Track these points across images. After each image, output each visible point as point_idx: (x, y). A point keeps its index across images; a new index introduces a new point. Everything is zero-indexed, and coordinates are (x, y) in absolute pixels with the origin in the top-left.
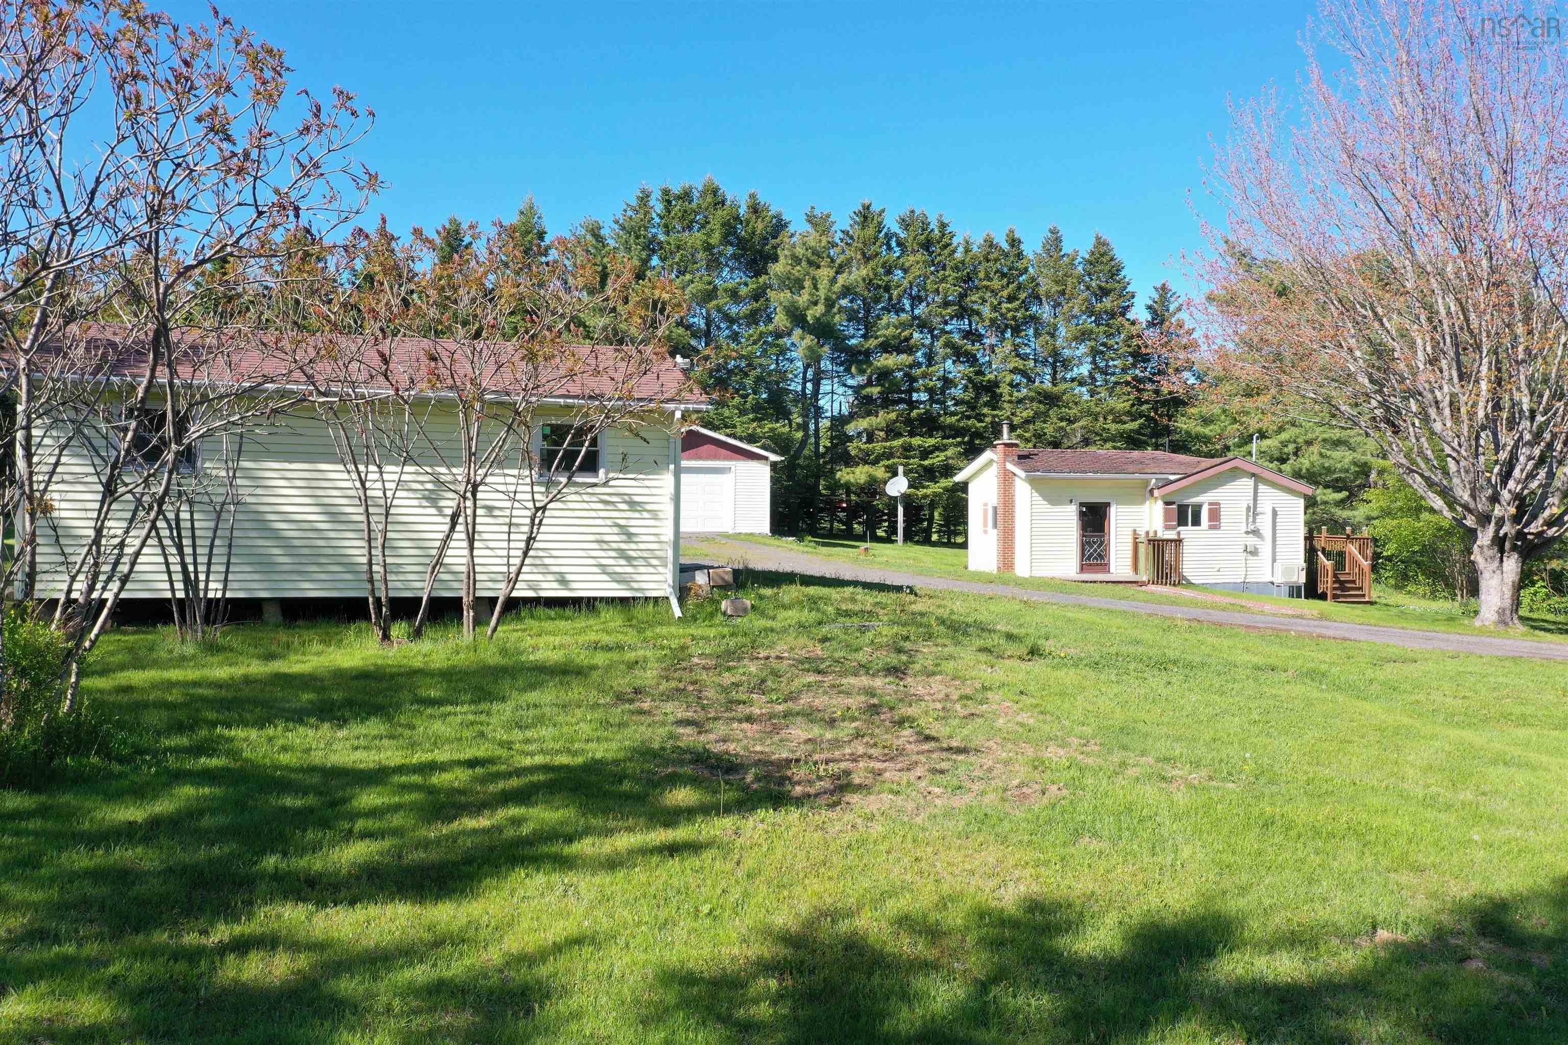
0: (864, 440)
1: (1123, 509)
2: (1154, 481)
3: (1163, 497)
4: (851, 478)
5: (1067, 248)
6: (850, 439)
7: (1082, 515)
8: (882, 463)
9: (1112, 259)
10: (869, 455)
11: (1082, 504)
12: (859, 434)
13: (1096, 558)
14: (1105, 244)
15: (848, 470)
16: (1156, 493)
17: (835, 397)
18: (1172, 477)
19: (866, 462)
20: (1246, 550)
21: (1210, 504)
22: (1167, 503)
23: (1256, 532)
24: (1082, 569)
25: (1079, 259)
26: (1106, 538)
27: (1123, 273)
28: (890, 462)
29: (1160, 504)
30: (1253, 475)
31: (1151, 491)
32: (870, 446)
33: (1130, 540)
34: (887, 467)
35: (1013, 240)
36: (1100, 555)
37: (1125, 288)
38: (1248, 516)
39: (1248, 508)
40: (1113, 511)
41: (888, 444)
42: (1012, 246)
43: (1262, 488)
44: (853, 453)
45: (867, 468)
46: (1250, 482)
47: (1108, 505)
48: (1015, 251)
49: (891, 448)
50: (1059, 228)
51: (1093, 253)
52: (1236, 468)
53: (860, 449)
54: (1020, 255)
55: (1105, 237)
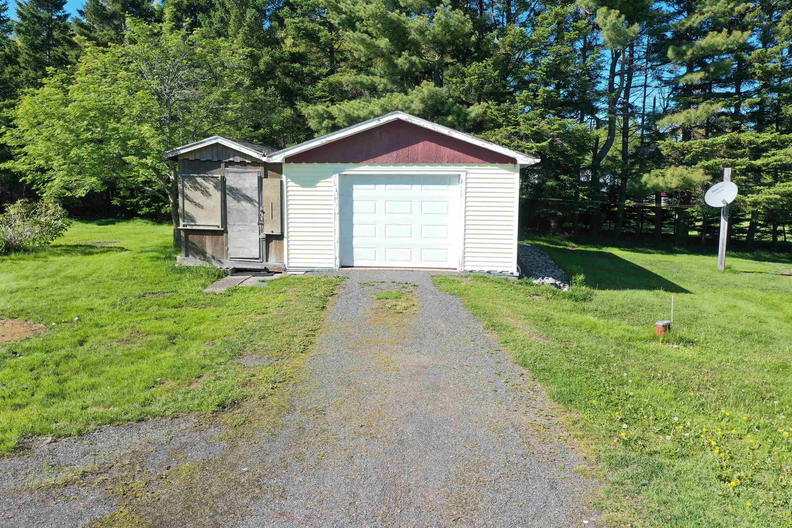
0: (680, 137)
4: (660, 182)
6: (662, 136)
8: (700, 164)
10: (684, 155)
12: (674, 132)
15: (658, 171)
17: (648, 90)
19: (681, 163)
28: (711, 162)
32: (687, 144)
34: (707, 168)
41: (710, 141)
44: (664, 153)
45: (681, 170)
49: (713, 145)
53: (673, 148)
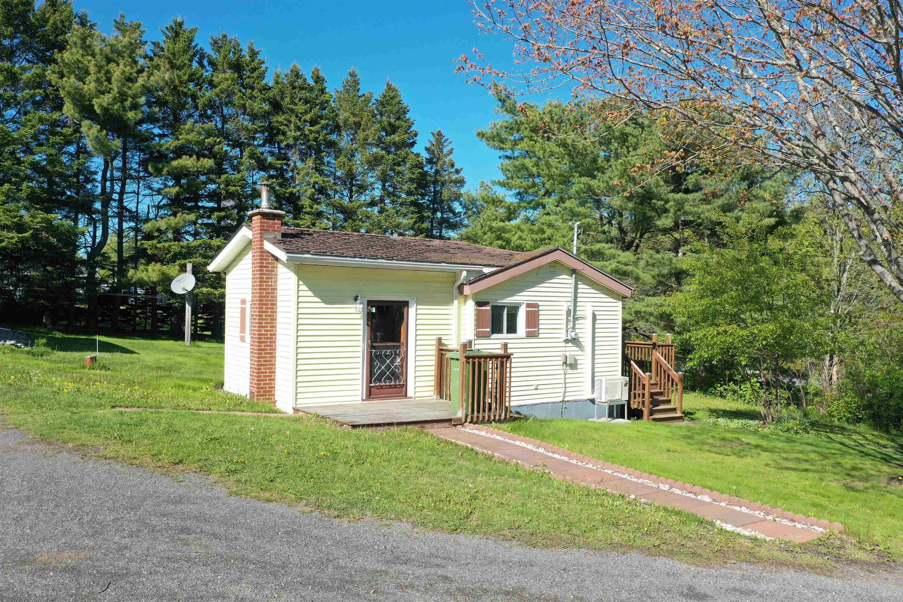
1: (424, 309)
2: (464, 273)
3: (475, 296)
4: (143, 276)
5: (364, 89)
7: (370, 317)
9: (399, 103)
11: (370, 303)
13: (388, 378)
14: (394, 90)
15: (142, 268)
16: (467, 290)
18: (486, 270)
19: (161, 261)
20: (565, 363)
21: (528, 306)
22: (479, 304)
23: (575, 341)
24: (370, 394)
25: (373, 101)
26: (403, 350)
27: (408, 116)
29: (471, 305)
30: (574, 271)
31: (460, 289)
33: (433, 351)
34: (182, 266)
35: (318, 78)
36: (393, 374)
37: (410, 127)
38: (568, 320)
39: (568, 312)
40: (412, 311)
42: (316, 82)
43: (583, 288)
45: (160, 266)
46: (570, 280)
47: (406, 304)
48: (318, 87)
50: (357, 72)
51: (385, 96)
52: (555, 262)
54: (323, 91)
55: (394, 85)
